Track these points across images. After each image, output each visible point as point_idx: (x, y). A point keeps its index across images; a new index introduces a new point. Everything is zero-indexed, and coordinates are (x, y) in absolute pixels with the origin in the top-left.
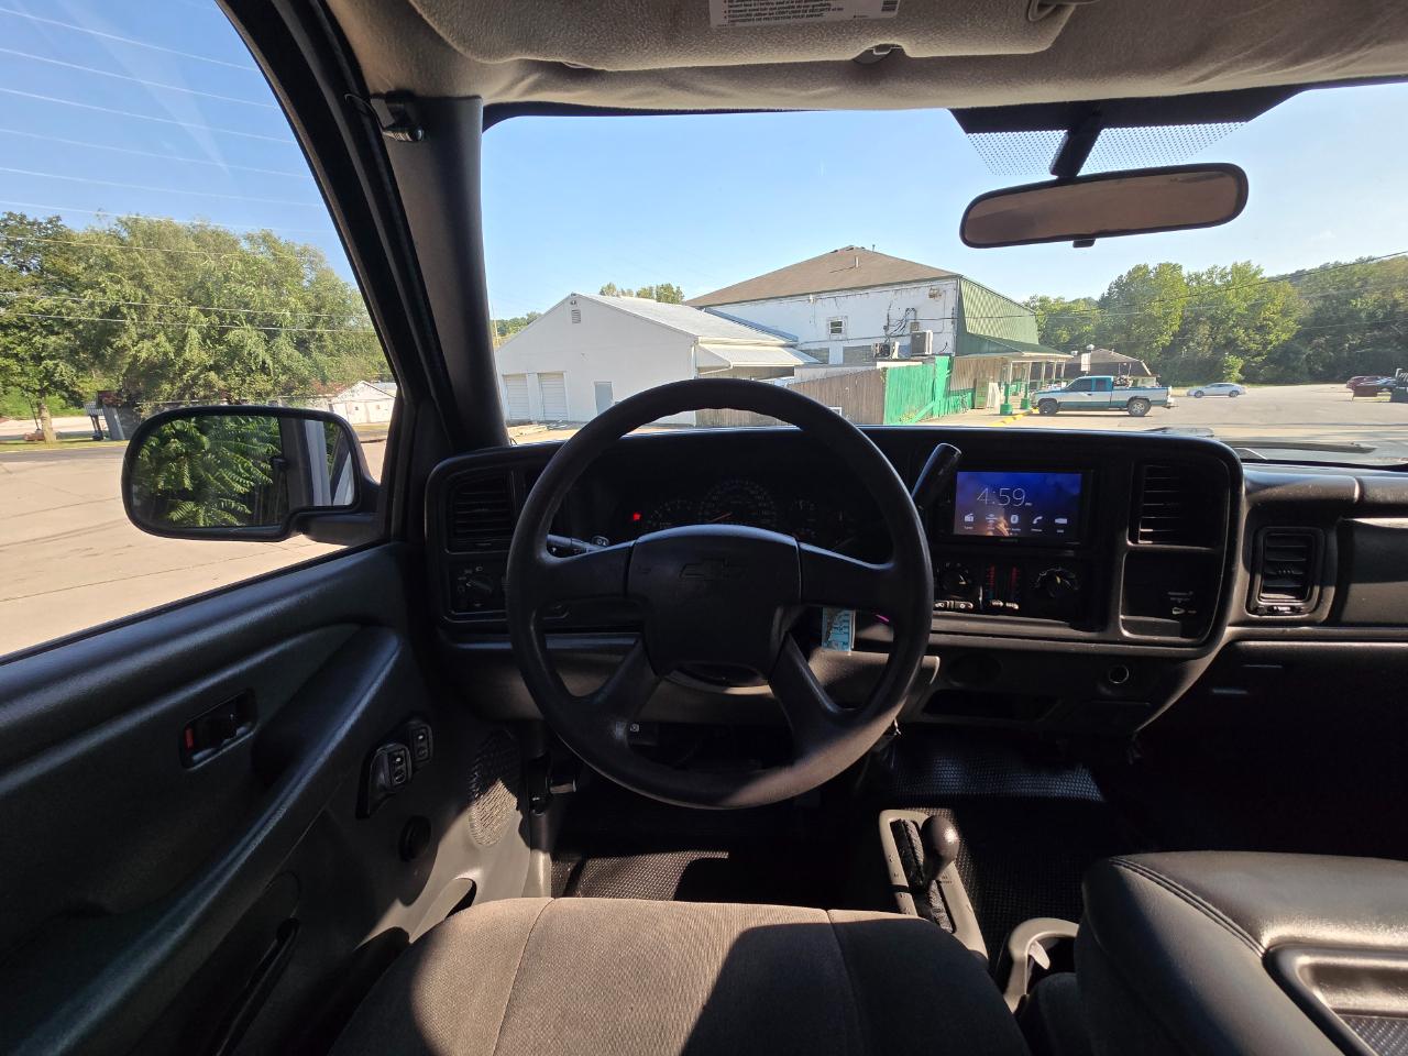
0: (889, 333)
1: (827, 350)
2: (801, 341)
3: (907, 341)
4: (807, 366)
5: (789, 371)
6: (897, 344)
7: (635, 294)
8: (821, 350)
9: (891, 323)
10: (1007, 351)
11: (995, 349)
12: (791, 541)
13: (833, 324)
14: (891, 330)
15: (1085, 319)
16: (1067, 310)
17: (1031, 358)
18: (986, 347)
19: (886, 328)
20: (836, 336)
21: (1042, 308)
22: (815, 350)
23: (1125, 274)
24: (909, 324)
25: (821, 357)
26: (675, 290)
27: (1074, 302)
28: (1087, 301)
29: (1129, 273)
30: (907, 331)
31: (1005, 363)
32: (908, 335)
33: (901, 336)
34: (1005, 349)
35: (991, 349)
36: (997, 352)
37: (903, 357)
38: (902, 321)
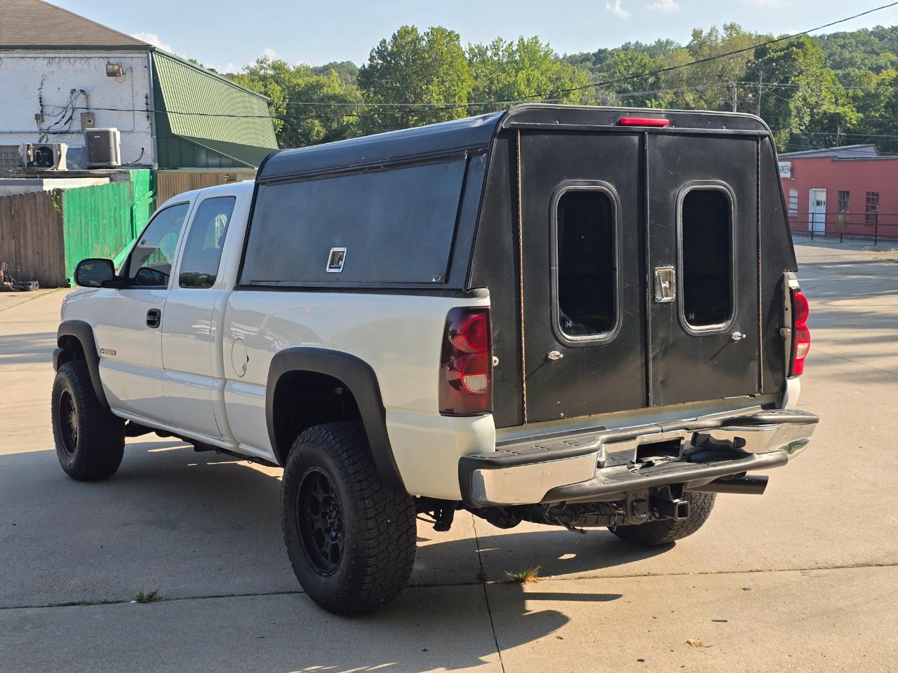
0: (45, 126)
3: (80, 142)
6: (64, 148)
9: (45, 111)
10: (234, 166)
11: (216, 161)
14: (48, 123)
15: (343, 104)
18: (203, 158)
19: (39, 118)
23: (389, 39)
24: (77, 115)
28: (344, 68)
29: (394, 37)
30: (76, 126)
32: (79, 132)
33: (67, 132)
34: (230, 162)
35: (210, 161)
36: (220, 166)
37: (77, 169)
38: (65, 108)
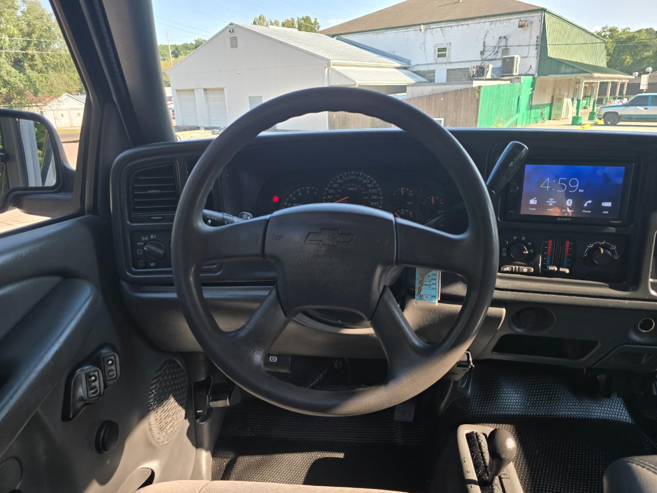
0: (484, 57)
1: (434, 72)
2: (413, 63)
3: (499, 64)
4: (418, 84)
5: (403, 89)
6: (491, 66)
7: (280, 24)
8: (429, 72)
9: (486, 49)
10: (580, 73)
11: (570, 70)
12: (389, 216)
13: (439, 50)
14: (486, 55)
15: (646, 46)
16: (631, 38)
17: (599, 78)
18: (563, 69)
19: (482, 53)
20: (441, 60)
21: (611, 37)
22: (424, 71)
24: (500, 50)
25: (428, 77)
26: (313, 21)
27: (637, 32)
30: (499, 56)
31: (578, 82)
32: (500, 59)
33: (494, 59)
34: (579, 70)
35: (567, 71)
36: (572, 73)
37: (495, 77)
38: (495, 47)
